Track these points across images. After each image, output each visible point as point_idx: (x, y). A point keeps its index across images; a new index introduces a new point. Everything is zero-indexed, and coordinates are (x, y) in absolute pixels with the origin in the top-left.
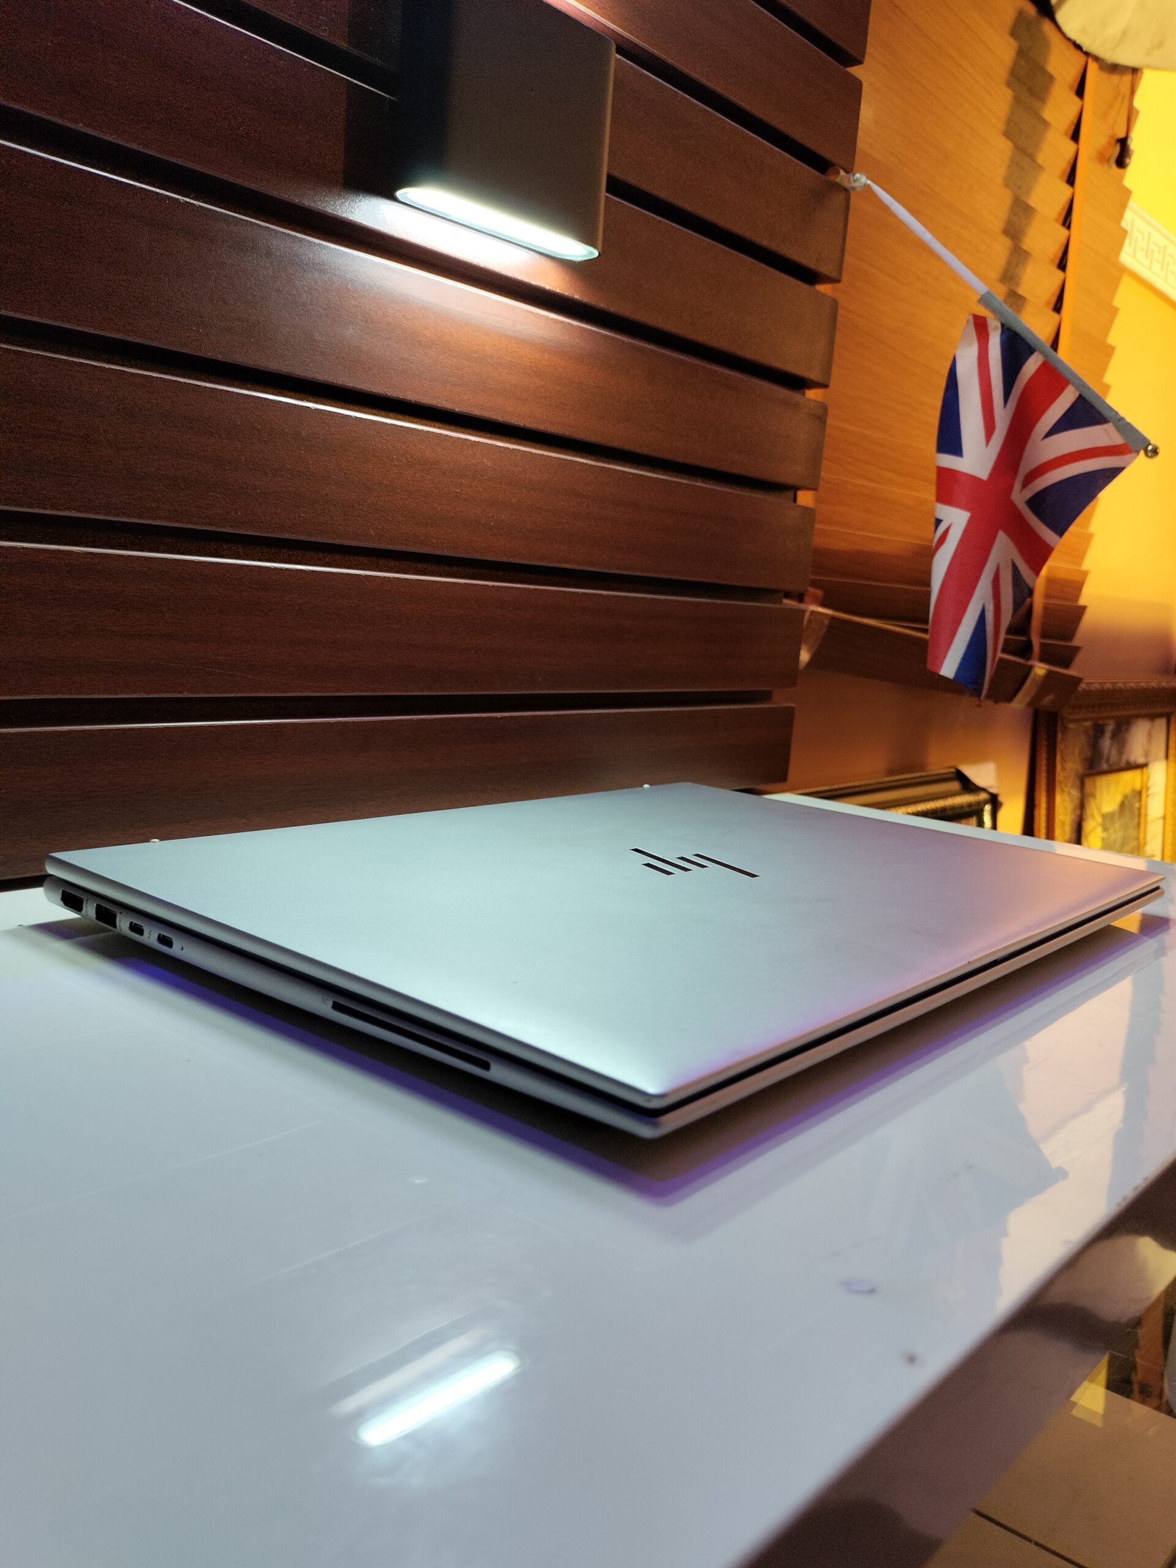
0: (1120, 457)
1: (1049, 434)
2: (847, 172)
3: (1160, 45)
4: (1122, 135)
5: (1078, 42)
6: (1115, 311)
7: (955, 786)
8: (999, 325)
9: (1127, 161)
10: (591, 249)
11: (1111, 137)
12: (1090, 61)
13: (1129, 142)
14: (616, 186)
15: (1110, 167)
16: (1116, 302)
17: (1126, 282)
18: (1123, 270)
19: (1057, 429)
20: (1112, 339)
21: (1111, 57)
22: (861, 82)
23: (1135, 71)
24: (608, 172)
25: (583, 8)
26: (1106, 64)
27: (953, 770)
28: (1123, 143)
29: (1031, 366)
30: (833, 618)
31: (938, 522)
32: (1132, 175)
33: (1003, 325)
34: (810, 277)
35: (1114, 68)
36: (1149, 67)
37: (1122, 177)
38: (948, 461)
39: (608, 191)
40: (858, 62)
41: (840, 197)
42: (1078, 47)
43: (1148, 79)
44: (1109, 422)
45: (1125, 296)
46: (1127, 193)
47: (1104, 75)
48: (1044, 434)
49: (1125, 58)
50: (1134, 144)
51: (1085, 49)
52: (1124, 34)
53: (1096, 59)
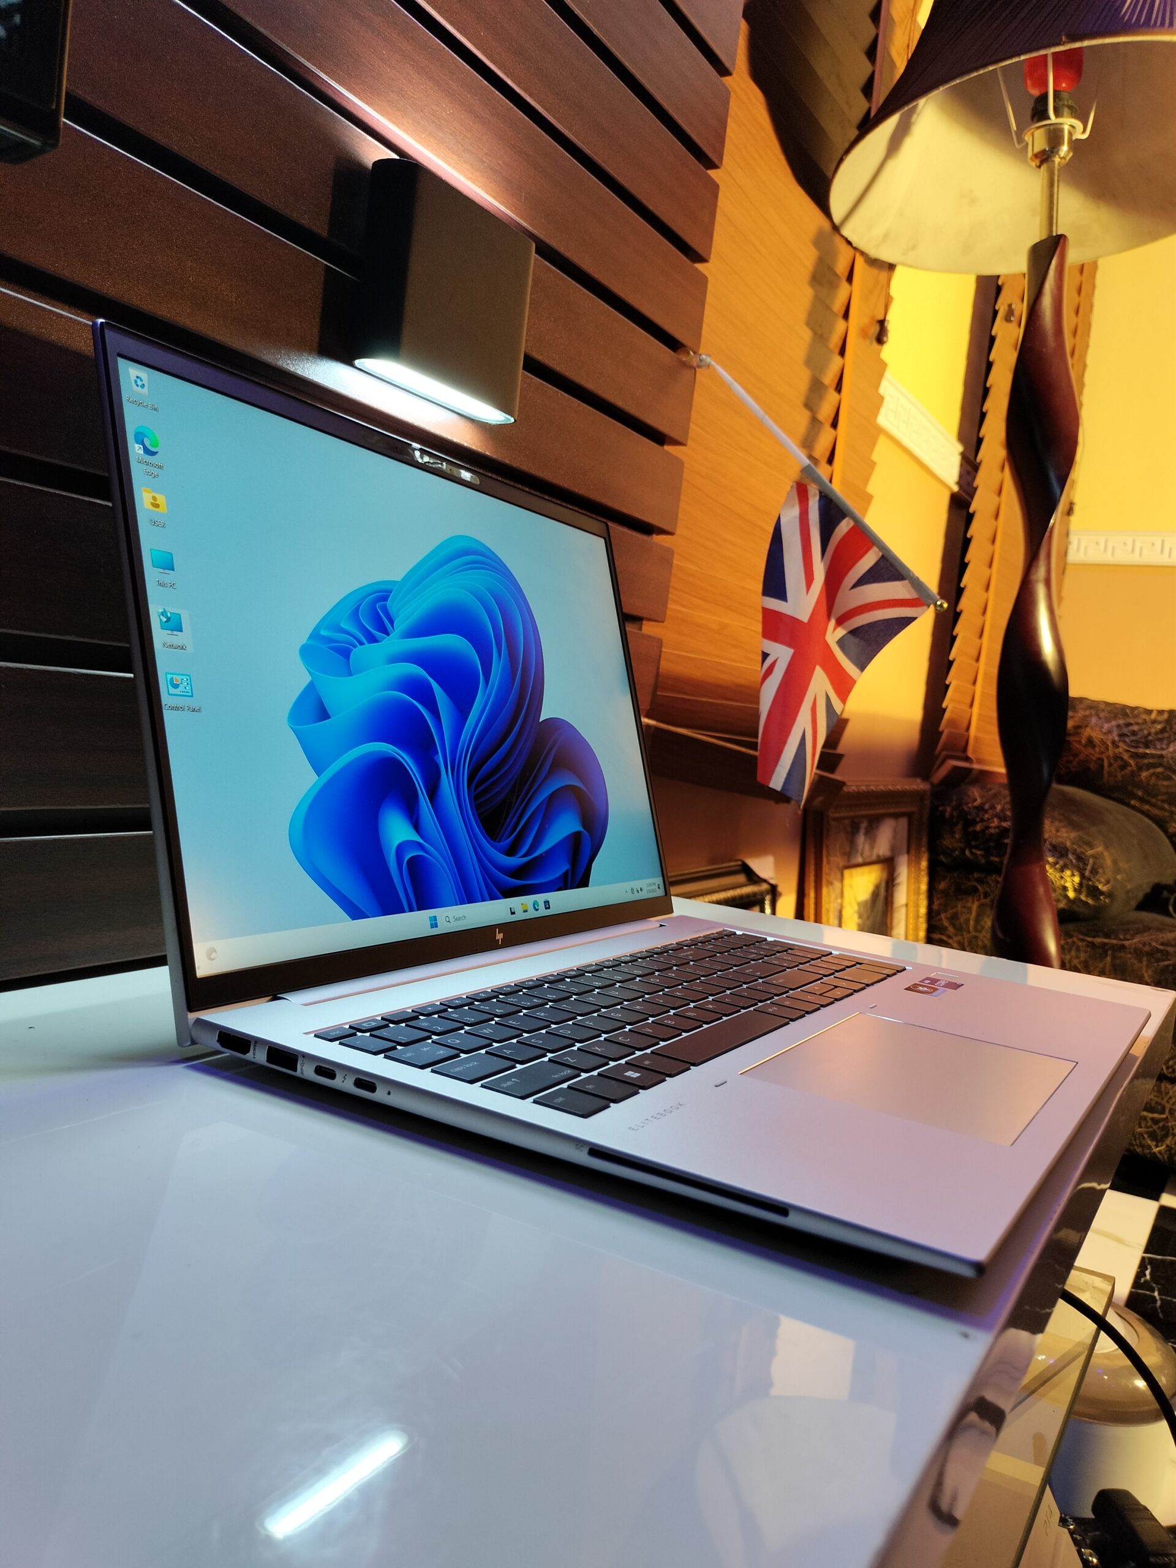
0: (914, 609)
1: (854, 586)
2: (694, 353)
3: (914, 248)
4: (881, 317)
5: (849, 239)
6: (873, 465)
7: (741, 878)
8: (818, 492)
9: (885, 339)
10: (509, 417)
11: (873, 318)
12: (858, 256)
13: (886, 324)
14: (533, 366)
15: (871, 343)
16: (875, 457)
17: (882, 440)
18: (880, 430)
19: (863, 581)
20: (870, 489)
21: (873, 253)
22: (707, 278)
23: (891, 267)
24: (525, 352)
25: (502, 208)
26: (871, 258)
27: (740, 863)
28: (882, 323)
29: (844, 527)
31: (765, 656)
32: (887, 352)
33: (820, 493)
34: (659, 438)
35: (874, 263)
36: (904, 264)
37: (880, 352)
38: (774, 604)
39: (524, 368)
40: (703, 260)
41: (687, 374)
42: (849, 243)
43: (899, 271)
44: (905, 579)
45: (881, 452)
46: (883, 366)
47: (867, 267)
48: (851, 585)
49: (886, 255)
50: (892, 326)
51: (854, 245)
52: (886, 236)
53: (862, 253)
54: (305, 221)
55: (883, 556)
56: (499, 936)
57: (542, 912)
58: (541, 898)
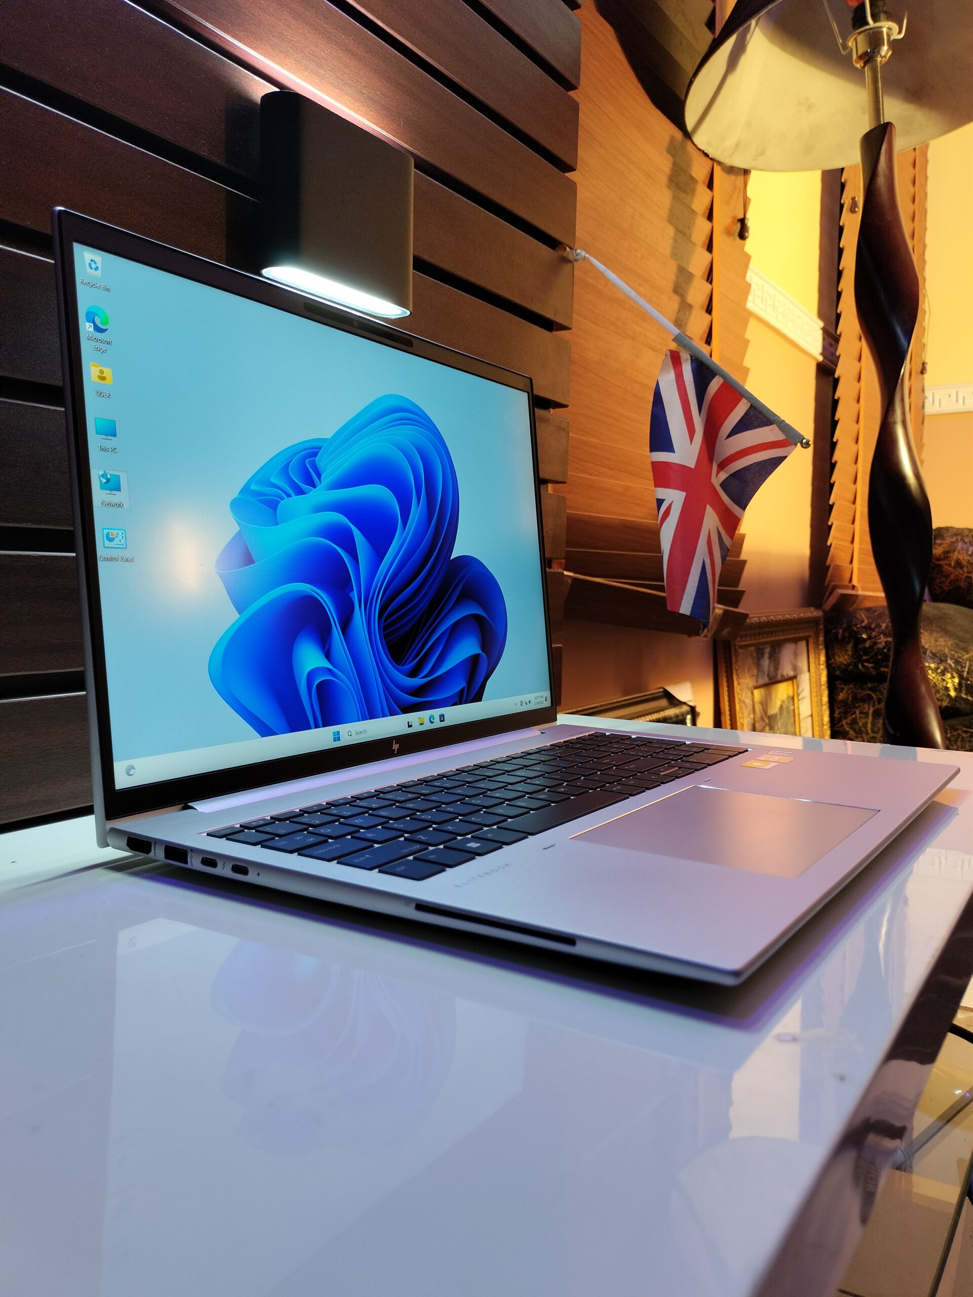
0: (783, 449)
1: (729, 436)
2: (571, 248)
3: (762, 153)
4: (741, 216)
5: (705, 151)
6: (747, 342)
7: (664, 702)
8: (689, 357)
9: (747, 234)
10: (405, 310)
11: (734, 218)
12: (715, 165)
13: (746, 222)
14: (421, 265)
15: (735, 239)
16: (748, 336)
17: (752, 323)
18: (750, 314)
19: (736, 430)
20: (746, 363)
21: (728, 162)
22: (576, 184)
23: (746, 172)
24: (413, 254)
25: (384, 133)
26: (726, 166)
27: (662, 690)
28: (742, 221)
29: (715, 385)
30: (574, 579)
31: (660, 502)
32: (750, 245)
33: (691, 357)
34: (549, 325)
35: (731, 170)
36: (756, 169)
37: (744, 246)
38: (662, 456)
39: (414, 269)
40: (572, 169)
41: (568, 267)
42: (706, 155)
43: (754, 176)
44: (773, 424)
45: (753, 331)
46: (748, 258)
47: (724, 175)
48: (726, 436)
49: (739, 162)
50: (750, 223)
51: (710, 156)
52: (737, 145)
53: (719, 163)
54: (204, 153)
55: (751, 405)
56: (396, 747)
57: (438, 724)
58: (436, 712)
